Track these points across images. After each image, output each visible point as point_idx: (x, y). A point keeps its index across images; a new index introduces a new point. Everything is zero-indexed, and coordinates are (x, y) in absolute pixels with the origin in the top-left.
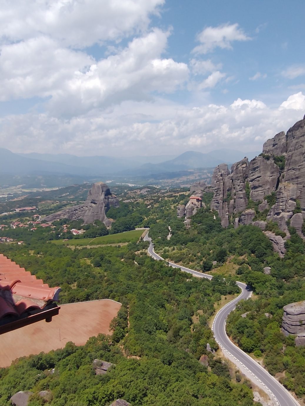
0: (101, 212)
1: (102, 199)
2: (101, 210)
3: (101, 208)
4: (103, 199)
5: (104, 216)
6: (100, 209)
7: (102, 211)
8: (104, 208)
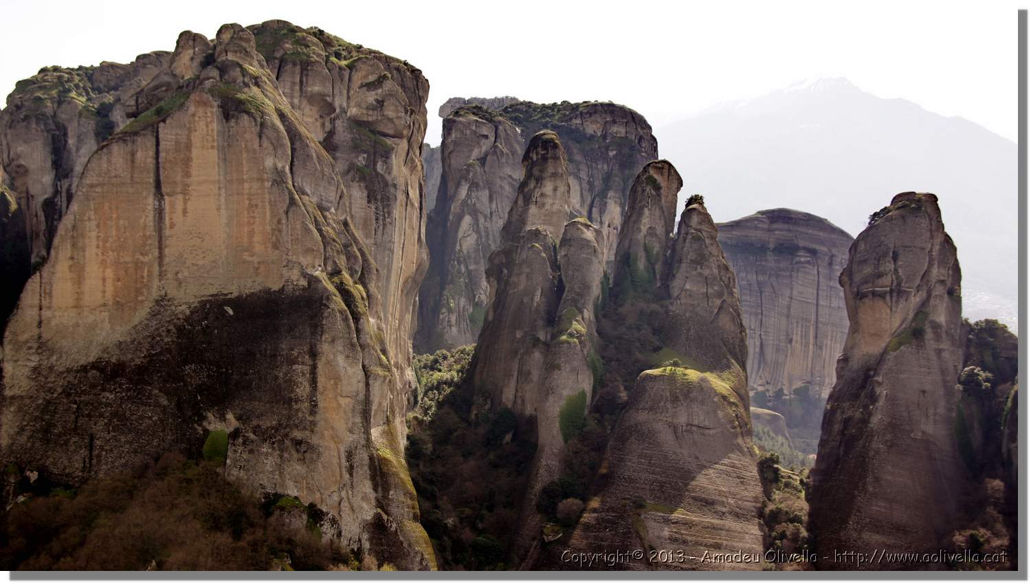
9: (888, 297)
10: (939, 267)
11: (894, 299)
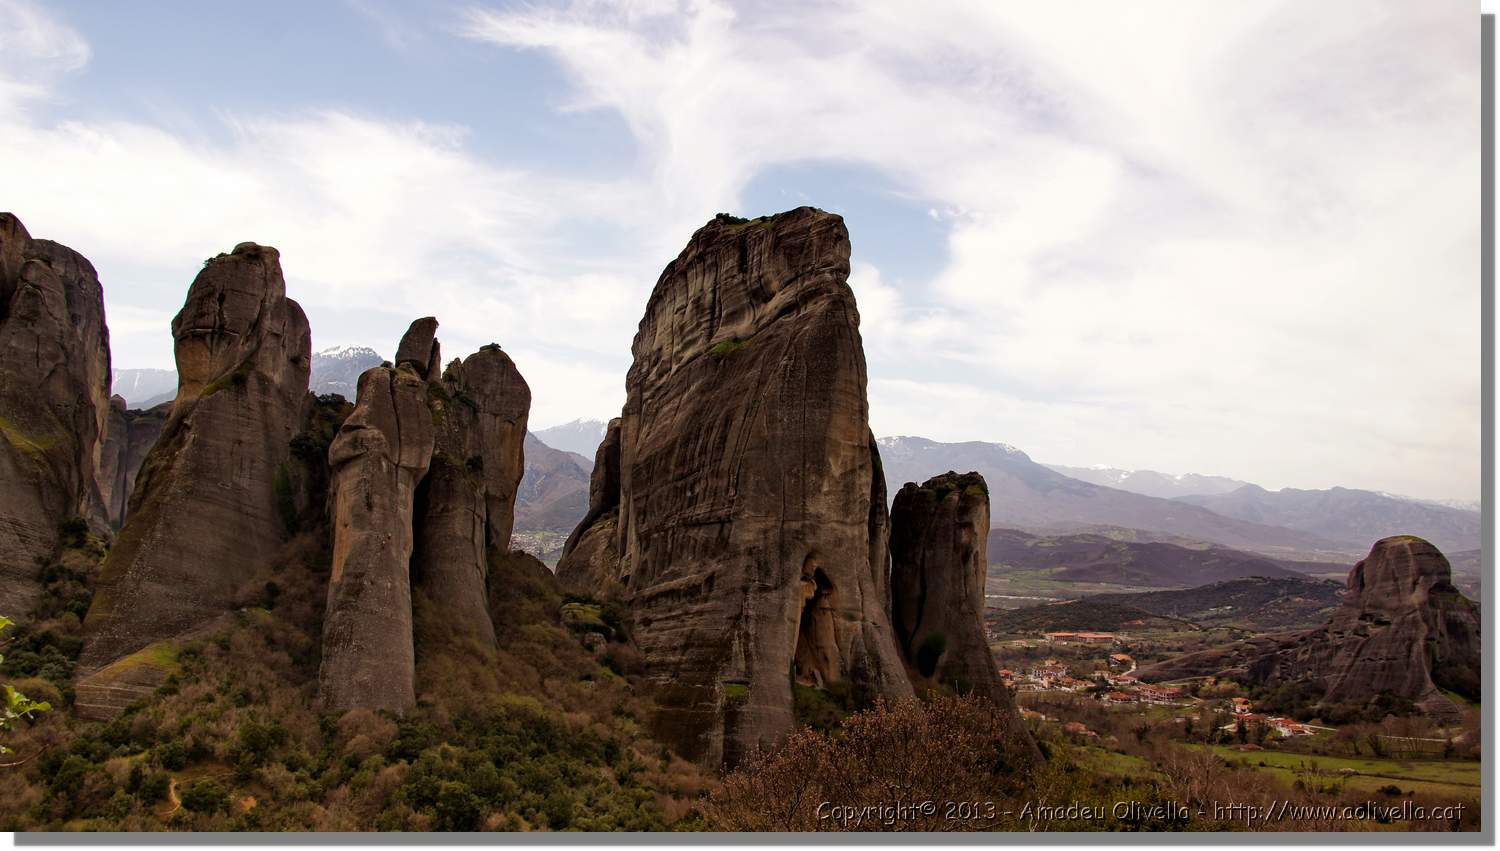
0: (1409, 656)
1: (1417, 606)
2: (1409, 650)
3: (1412, 640)
4: (1422, 605)
5: (1422, 680)
6: (1403, 648)
7: (1414, 655)
8: (1421, 643)
9: (208, 339)
10: (272, 319)
11: (215, 341)
